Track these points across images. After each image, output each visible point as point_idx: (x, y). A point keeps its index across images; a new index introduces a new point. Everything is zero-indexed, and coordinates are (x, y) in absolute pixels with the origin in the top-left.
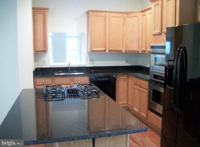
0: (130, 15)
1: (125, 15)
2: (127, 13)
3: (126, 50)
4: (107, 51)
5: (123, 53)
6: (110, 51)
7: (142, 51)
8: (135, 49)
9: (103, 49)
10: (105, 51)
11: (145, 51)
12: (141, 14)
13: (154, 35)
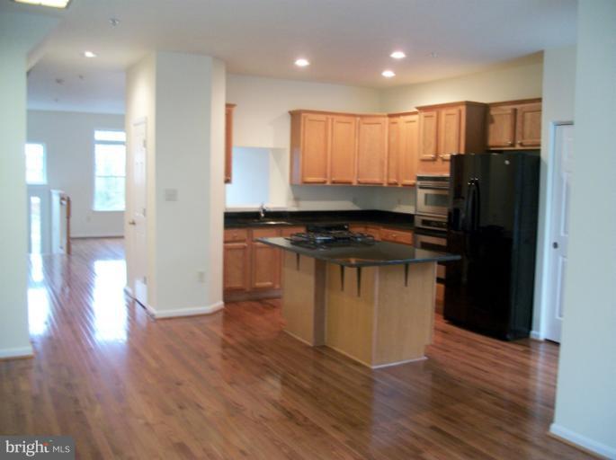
0: (367, 120)
1: (358, 119)
2: (362, 116)
3: (359, 182)
4: (328, 183)
5: (355, 186)
6: (334, 182)
7: (390, 184)
8: (377, 180)
9: (321, 179)
10: (325, 182)
11: (396, 184)
12: (387, 119)
13: (424, 160)
